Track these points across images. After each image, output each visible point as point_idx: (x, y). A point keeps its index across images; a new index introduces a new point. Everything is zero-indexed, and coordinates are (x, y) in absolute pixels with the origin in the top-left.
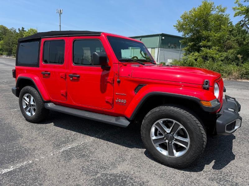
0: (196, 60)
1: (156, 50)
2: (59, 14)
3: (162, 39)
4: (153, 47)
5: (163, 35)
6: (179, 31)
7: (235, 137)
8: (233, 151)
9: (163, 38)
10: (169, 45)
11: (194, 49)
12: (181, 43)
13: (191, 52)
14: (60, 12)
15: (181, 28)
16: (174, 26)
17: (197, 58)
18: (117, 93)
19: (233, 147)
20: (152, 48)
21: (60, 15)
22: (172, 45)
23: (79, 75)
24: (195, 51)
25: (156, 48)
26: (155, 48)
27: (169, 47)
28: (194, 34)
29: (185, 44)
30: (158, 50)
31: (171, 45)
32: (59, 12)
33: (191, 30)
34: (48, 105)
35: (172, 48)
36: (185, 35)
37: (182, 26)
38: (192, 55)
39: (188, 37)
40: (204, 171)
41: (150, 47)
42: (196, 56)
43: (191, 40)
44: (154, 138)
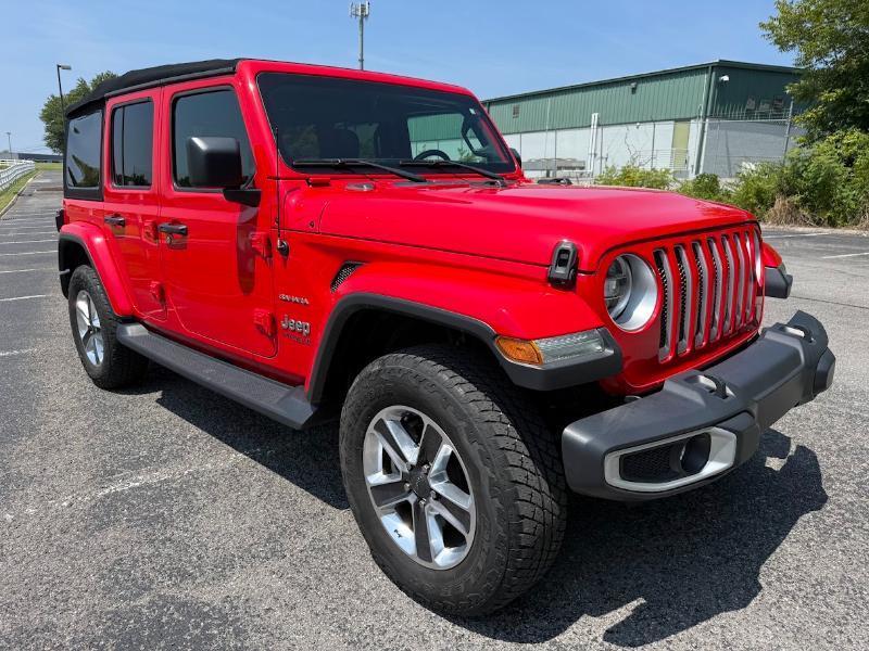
0: (849, 162)
1: (695, 127)
2: (359, 18)
3: (720, 85)
4: (682, 116)
5: (723, 67)
6: (783, 44)
7: (824, 499)
8: (763, 568)
9: (726, 78)
10: (751, 104)
11: (847, 116)
12: (791, 95)
13: (832, 130)
14: (362, 11)
15: (790, 30)
16: (762, 26)
17: (855, 154)
18: (284, 297)
19: (785, 544)
20: (676, 120)
21: (362, 22)
22: (764, 107)
23: (184, 227)
24: (850, 125)
25: (695, 118)
26: (689, 120)
27: (750, 114)
28: (850, 53)
29: (807, 98)
30: (700, 126)
31: (757, 105)
32: (360, 13)
33: (837, 39)
34: (126, 332)
35: (764, 115)
36: (807, 59)
37: (799, 22)
38: (837, 141)
39: (821, 66)
40: (554, 643)
41: (668, 117)
42: (854, 144)
43: (834, 78)
44: (378, 478)
